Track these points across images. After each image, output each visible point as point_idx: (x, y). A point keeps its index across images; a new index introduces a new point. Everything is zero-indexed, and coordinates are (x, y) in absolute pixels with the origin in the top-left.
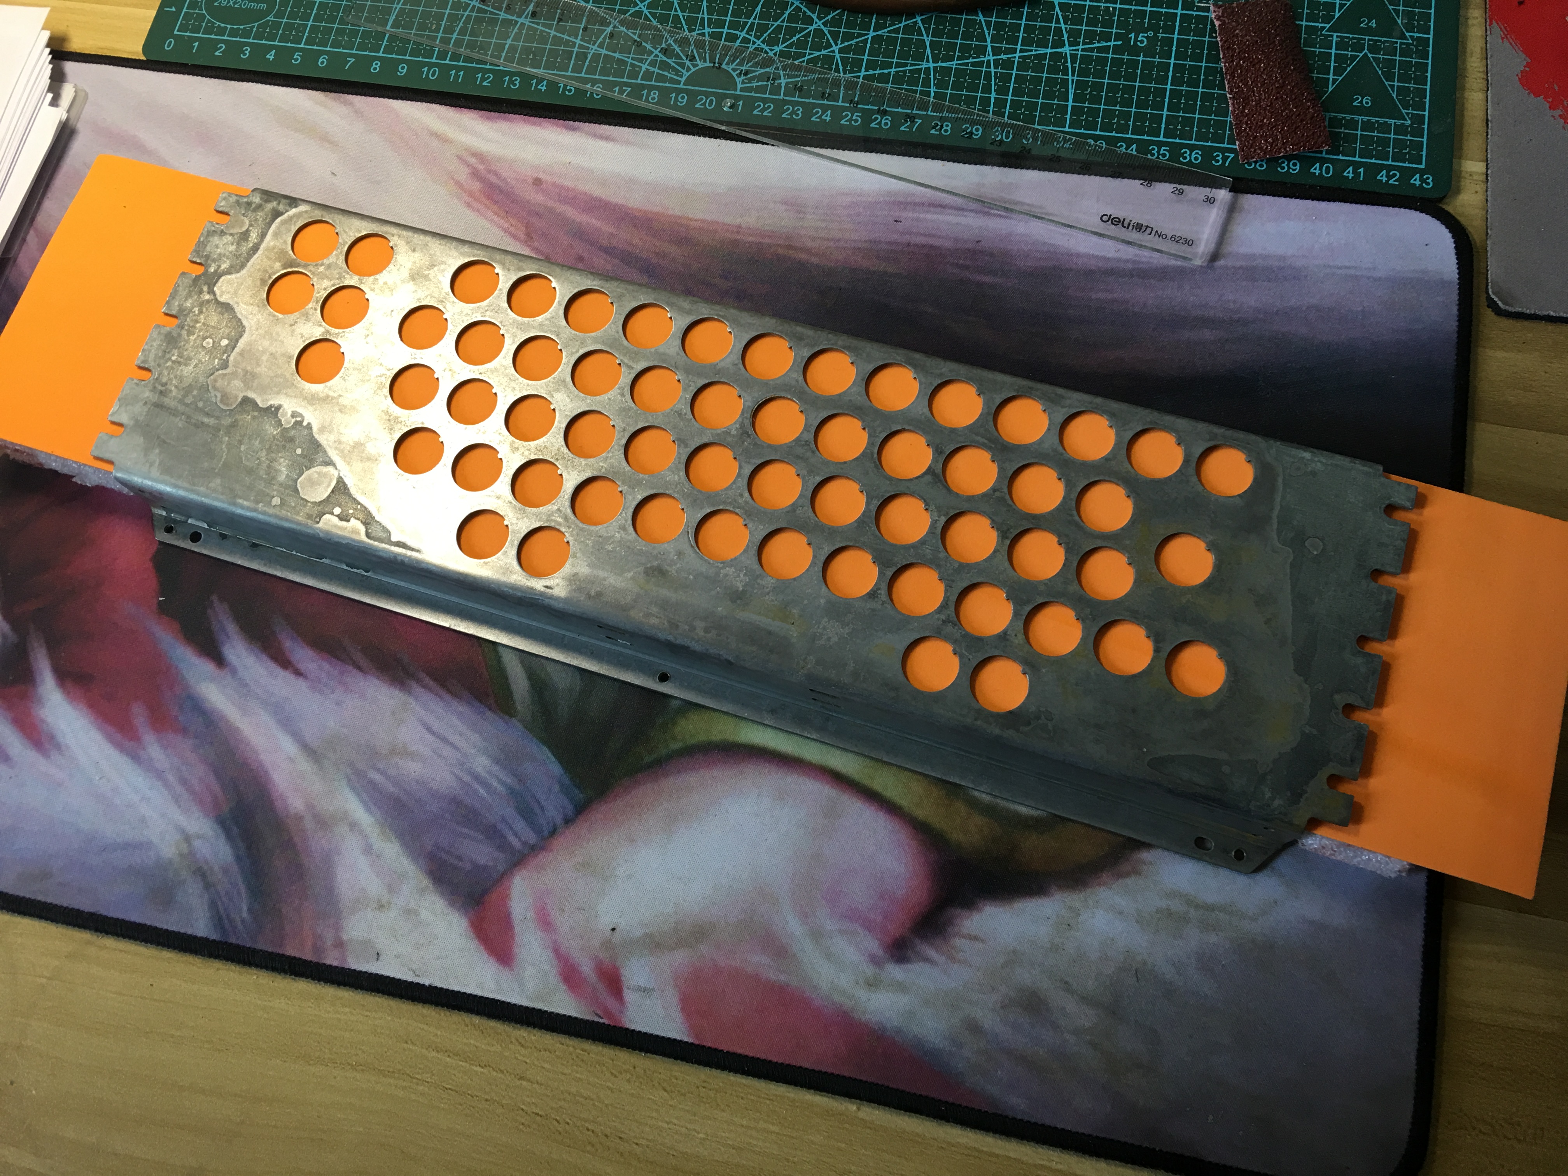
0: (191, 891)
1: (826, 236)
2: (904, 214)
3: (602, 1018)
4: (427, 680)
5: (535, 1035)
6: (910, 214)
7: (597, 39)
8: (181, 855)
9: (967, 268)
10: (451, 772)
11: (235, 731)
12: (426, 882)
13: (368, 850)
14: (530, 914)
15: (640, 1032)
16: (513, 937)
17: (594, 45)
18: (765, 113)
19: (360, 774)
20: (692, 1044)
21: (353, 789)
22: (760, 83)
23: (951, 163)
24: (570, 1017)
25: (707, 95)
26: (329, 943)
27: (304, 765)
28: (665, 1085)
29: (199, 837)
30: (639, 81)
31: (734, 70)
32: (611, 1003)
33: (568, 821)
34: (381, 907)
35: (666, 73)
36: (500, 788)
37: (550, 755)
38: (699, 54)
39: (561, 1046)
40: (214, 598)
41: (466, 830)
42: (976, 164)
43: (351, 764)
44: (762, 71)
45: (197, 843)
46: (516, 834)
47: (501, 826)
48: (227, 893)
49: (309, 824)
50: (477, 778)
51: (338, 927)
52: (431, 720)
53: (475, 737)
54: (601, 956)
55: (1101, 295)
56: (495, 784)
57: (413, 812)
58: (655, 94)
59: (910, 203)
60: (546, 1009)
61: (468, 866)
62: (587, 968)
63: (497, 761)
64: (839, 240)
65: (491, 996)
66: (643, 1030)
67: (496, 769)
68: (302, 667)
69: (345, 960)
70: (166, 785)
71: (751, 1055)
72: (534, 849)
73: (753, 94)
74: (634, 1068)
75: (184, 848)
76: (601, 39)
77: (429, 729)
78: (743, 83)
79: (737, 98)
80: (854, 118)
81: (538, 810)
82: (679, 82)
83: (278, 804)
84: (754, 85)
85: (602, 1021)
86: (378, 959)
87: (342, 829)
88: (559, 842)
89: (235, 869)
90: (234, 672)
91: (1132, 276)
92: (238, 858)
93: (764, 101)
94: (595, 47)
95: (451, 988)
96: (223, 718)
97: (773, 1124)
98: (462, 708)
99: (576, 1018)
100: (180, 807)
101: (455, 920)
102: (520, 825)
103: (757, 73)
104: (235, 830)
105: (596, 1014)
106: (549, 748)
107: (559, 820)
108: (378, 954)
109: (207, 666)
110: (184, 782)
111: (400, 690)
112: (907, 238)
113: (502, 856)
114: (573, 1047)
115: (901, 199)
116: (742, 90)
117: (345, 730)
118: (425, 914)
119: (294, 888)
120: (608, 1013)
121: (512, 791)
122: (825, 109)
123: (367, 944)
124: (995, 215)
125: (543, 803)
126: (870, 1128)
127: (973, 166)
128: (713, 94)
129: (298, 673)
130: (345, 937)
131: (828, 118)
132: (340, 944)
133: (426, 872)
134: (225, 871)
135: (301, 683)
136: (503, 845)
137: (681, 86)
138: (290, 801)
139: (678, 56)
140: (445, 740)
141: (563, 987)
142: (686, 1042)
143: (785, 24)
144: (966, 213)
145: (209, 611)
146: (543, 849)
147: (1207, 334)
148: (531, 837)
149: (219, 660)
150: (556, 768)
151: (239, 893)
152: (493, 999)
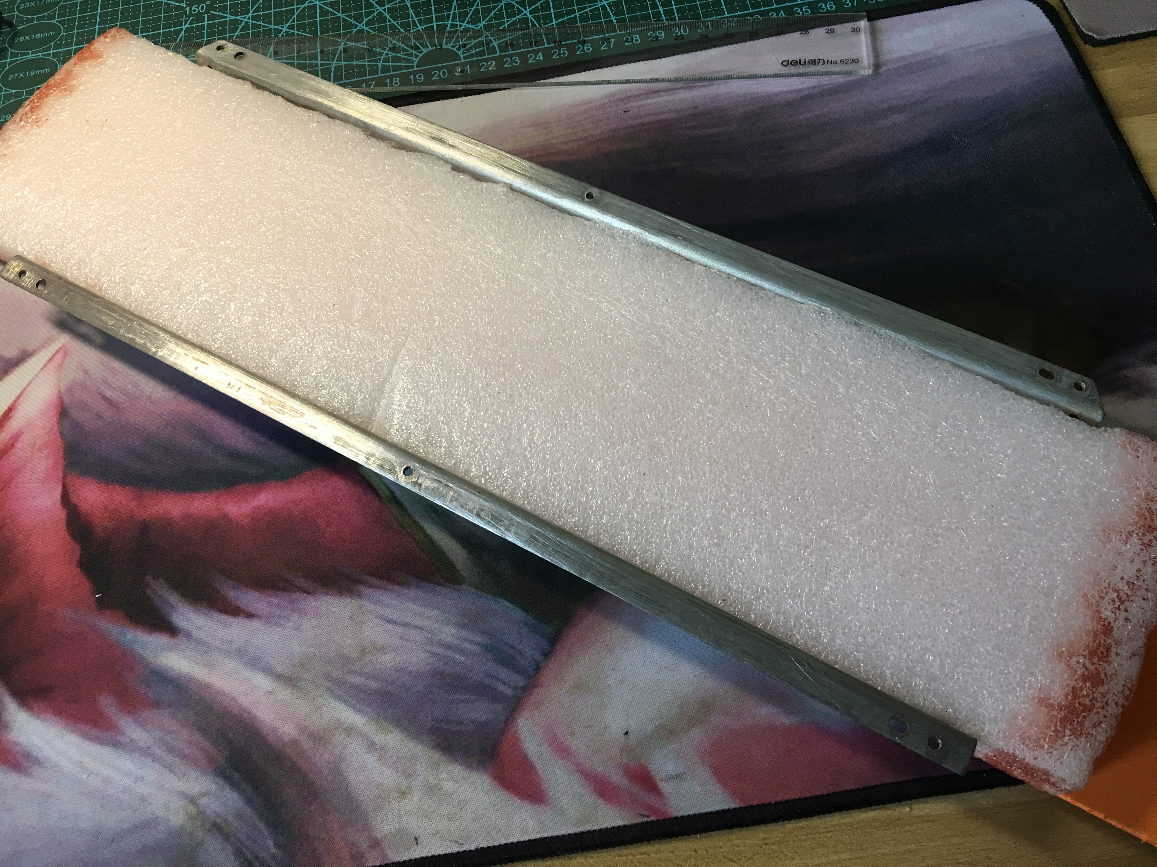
0: (211, 848)
1: (575, 138)
2: (629, 105)
3: (649, 817)
4: (373, 580)
5: (592, 858)
6: (634, 104)
7: (335, 56)
8: (192, 818)
9: (695, 127)
10: (425, 651)
11: (208, 686)
12: (437, 756)
13: (371, 747)
14: (545, 749)
15: (689, 815)
16: (537, 774)
17: (333, 60)
18: (490, 69)
19: (339, 683)
20: (740, 808)
21: (339, 698)
22: (477, 50)
23: (650, 62)
24: (619, 827)
25: (439, 69)
26: (365, 845)
27: (285, 694)
28: (729, 856)
29: (203, 795)
30: (380, 75)
31: (453, 47)
32: (651, 799)
33: (547, 655)
34: (403, 794)
35: (399, 64)
36: (475, 649)
37: (508, 604)
38: (422, 44)
39: (619, 858)
40: (149, 578)
41: (457, 696)
42: (669, 56)
43: (328, 677)
44: (476, 41)
45: (204, 801)
46: (504, 683)
47: (488, 681)
48: (249, 838)
49: (307, 744)
50: (449, 647)
51: (368, 828)
52: (387, 612)
53: (435, 613)
54: (624, 761)
55: (807, 115)
56: (468, 646)
57: (401, 698)
58: (396, 80)
59: (631, 96)
60: (594, 828)
61: (472, 727)
62: (617, 778)
63: (463, 626)
64: (586, 137)
65: (539, 836)
66: (691, 812)
67: (464, 633)
68: (252, 609)
69: (385, 856)
70: (155, 759)
71: (797, 797)
72: (527, 690)
73: (475, 59)
74: (696, 851)
75: (192, 809)
76: (337, 55)
77: (390, 621)
78: (464, 53)
79: (464, 65)
80: (562, 52)
81: (517, 656)
82: (413, 67)
83: (271, 739)
84: (474, 52)
85: (650, 819)
86: (417, 844)
87: (339, 737)
88: (547, 675)
89: (248, 811)
90: (188, 636)
91: (823, 96)
92: (248, 801)
93: (487, 60)
94: (335, 62)
95: (496, 843)
96: (191, 679)
97: (842, 853)
98: (413, 593)
99: (625, 826)
100: (175, 774)
101: (478, 781)
102: (504, 673)
103: (473, 44)
104: (237, 776)
105: (642, 815)
106: (505, 598)
107: (538, 657)
108: (416, 838)
109: (161, 640)
110: (171, 750)
111: (351, 597)
112: (638, 121)
113: (498, 707)
114: (632, 854)
115: (623, 96)
116: (465, 58)
117: (312, 650)
118: (447, 786)
119: (313, 807)
120: (653, 810)
121: (486, 647)
122: (536, 53)
123: (401, 833)
124: (700, 87)
125: (519, 647)
126: (929, 821)
127: (667, 58)
128: (444, 67)
129: (250, 616)
130: (378, 836)
131: (541, 58)
132: (375, 844)
133: (433, 747)
134: (240, 817)
135: (254, 623)
136: (496, 697)
137: (415, 69)
138: (281, 730)
139: (404, 50)
140: (407, 625)
141: (600, 801)
142: (734, 809)
143: (480, 7)
144: (677, 91)
145: (149, 592)
146: (534, 686)
147: (898, 118)
148: (519, 681)
149: (172, 631)
150: (518, 614)
151: (260, 832)
152: (541, 838)
